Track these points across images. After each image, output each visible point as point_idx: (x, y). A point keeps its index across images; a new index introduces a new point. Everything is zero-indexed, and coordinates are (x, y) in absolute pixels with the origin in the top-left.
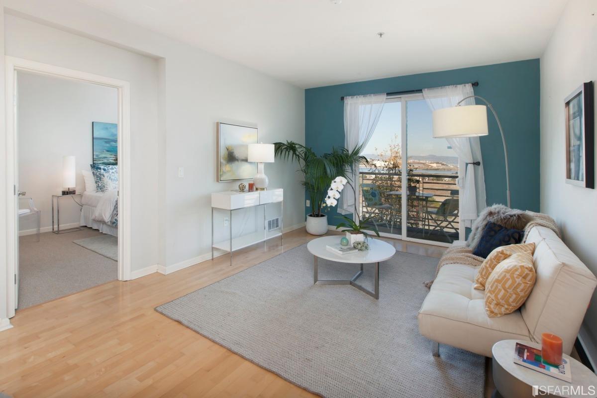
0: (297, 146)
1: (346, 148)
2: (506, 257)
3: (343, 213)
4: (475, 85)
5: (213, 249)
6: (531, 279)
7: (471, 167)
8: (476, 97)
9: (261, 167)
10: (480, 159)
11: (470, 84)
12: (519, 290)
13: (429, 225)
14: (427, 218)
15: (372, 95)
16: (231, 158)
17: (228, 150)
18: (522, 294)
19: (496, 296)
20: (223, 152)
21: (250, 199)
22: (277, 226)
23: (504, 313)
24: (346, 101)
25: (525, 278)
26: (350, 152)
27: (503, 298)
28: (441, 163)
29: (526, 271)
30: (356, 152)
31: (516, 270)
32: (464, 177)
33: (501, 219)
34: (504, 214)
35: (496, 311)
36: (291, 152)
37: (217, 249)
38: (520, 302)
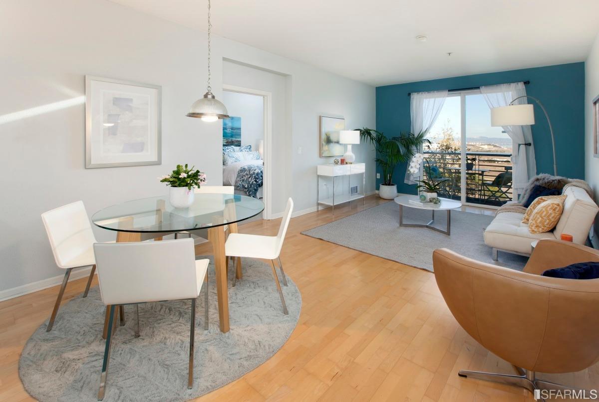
0: (371, 132)
1: (412, 132)
2: (544, 201)
3: (410, 183)
4: (526, 83)
5: (318, 204)
6: (559, 210)
7: (523, 147)
8: (528, 96)
9: (350, 147)
10: (530, 140)
11: (523, 83)
12: (551, 217)
13: (485, 195)
14: (483, 189)
15: (435, 91)
16: (329, 141)
17: (326, 135)
18: (553, 220)
19: (536, 222)
20: (324, 137)
21: (340, 170)
22: (357, 192)
23: (541, 231)
24: (412, 96)
25: (554, 210)
26: (416, 136)
27: (540, 222)
28: (493, 145)
29: (556, 206)
30: (421, 136)
31: (549, 206)
32: (517, 155)
33: (546, 183)
34: (547, 179)
35: (536, 230)
36: (369, 137)
37: (321, 204)
38: (552, 225)
